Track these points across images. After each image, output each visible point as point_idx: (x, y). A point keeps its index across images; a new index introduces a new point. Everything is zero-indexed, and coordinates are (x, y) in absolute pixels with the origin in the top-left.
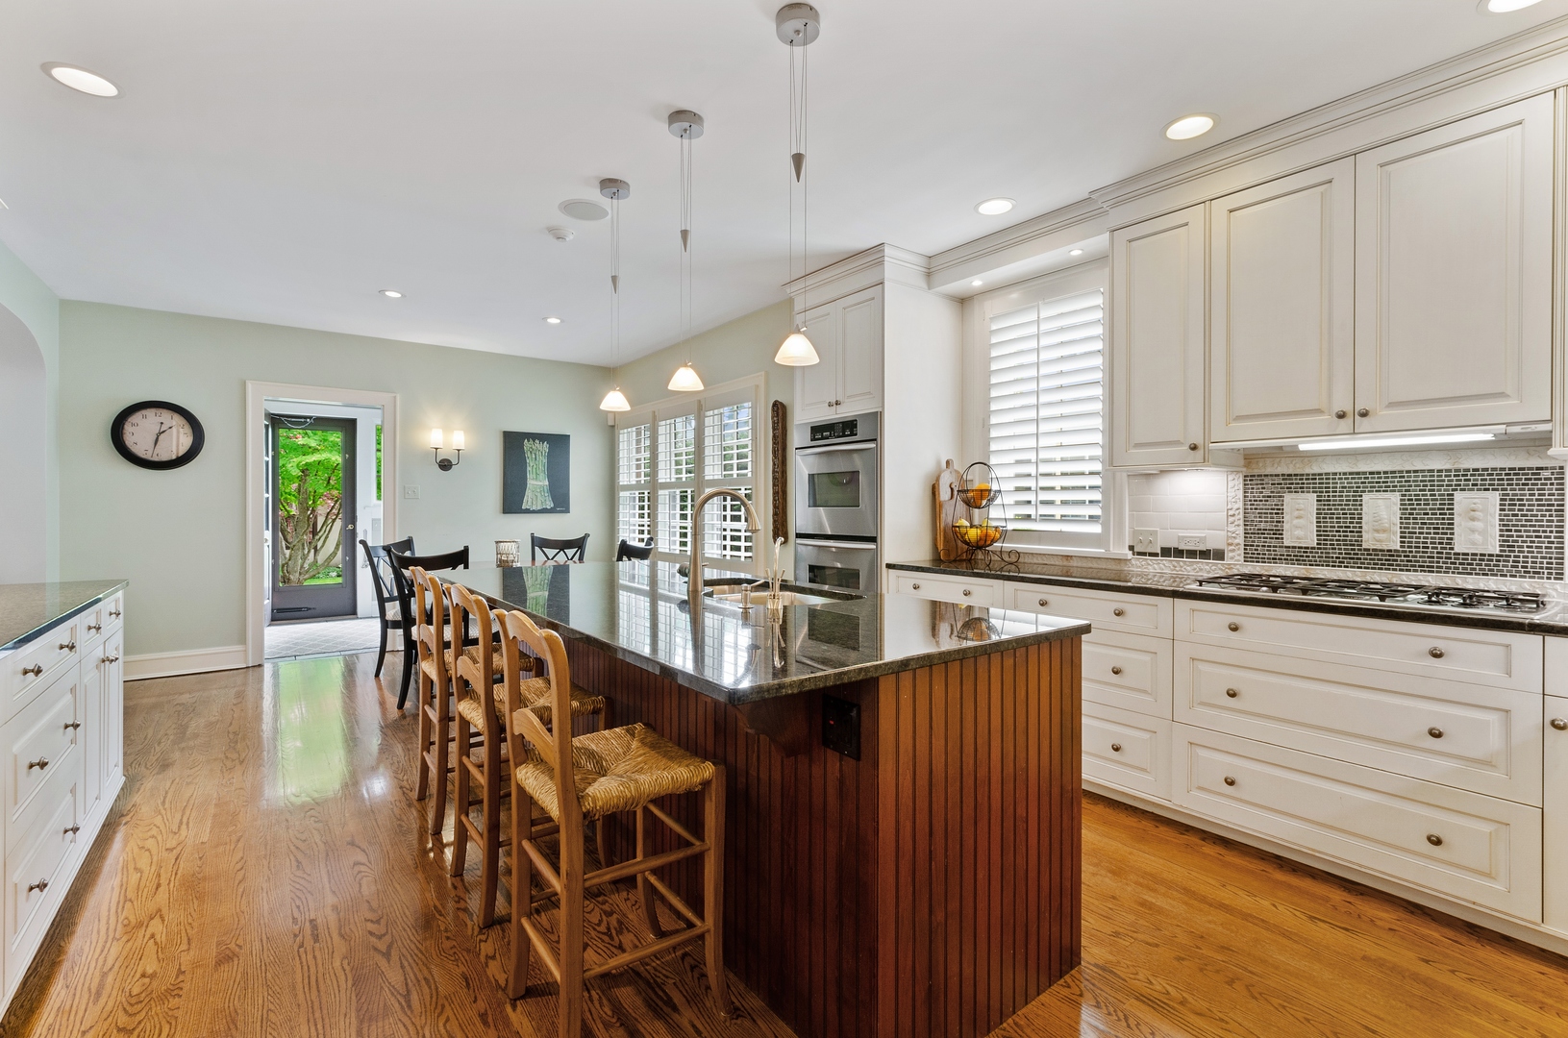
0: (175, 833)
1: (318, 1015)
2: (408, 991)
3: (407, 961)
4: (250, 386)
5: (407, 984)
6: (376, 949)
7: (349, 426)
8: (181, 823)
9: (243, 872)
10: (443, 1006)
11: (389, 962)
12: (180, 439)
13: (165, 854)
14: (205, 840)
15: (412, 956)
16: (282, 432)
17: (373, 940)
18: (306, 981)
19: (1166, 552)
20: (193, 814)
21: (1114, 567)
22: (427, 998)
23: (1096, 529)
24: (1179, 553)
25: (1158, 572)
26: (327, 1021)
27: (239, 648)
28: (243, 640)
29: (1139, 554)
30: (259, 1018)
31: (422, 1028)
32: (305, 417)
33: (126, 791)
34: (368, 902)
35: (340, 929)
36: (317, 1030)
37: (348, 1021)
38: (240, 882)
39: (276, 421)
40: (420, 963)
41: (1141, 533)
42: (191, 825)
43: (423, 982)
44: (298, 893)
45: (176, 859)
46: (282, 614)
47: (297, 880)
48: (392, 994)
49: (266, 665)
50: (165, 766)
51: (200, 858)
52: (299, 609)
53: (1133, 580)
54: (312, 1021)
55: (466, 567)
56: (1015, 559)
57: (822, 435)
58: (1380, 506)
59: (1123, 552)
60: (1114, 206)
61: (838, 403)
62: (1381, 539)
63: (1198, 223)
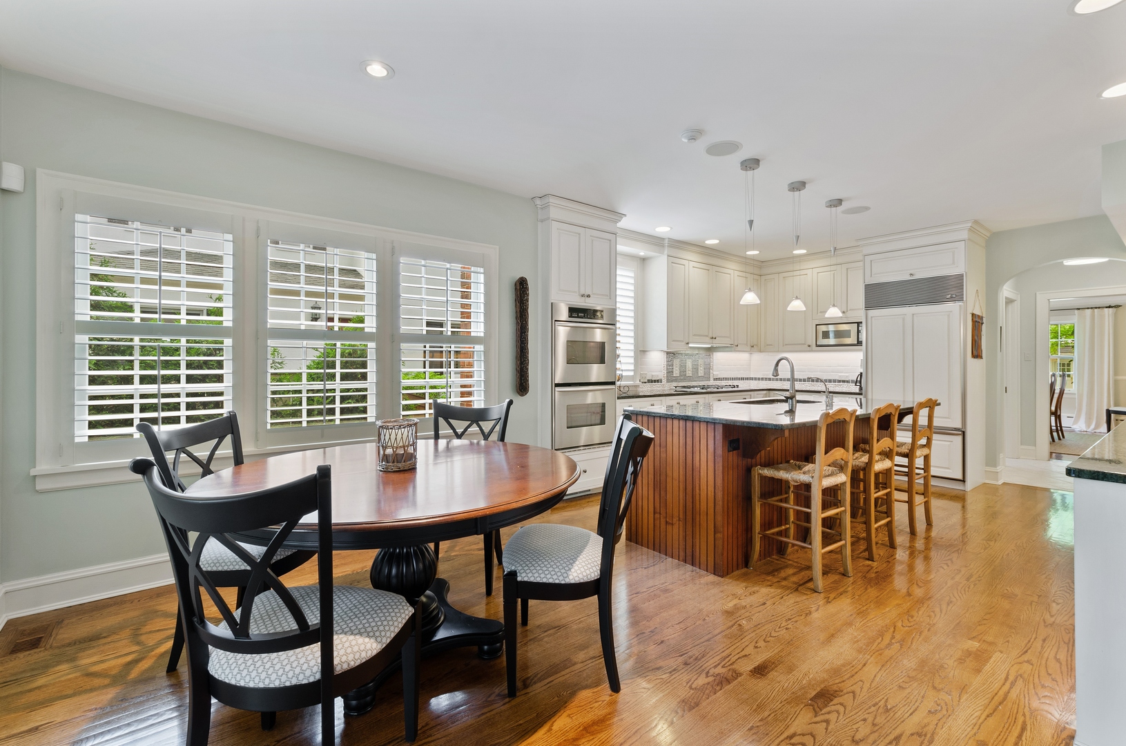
0: (1021, 676)
8: (1013, 684)
9: (985, 617)
13: (1034, 661)
14: (998, 654)
19: (649, 381)
20: (997, 686)
21: (635, 389)
23: (633, 374)
24: (652, 381)
25: (646, 390)
29: (642, 382)
38: (990, 613)
41: (643, 373)
42: (1004, 676)
44: (963, 592)
45: (1026, 652)
47: (958, 597)
51: (1008, 641)
53: (640, 393)
56: (626, 389)
57: (578, 315)
58: (689, 364)
59: (638, 382)
60: (668, 246)
61: (589, 296)
62: (689, 373)
63: (687, 266)
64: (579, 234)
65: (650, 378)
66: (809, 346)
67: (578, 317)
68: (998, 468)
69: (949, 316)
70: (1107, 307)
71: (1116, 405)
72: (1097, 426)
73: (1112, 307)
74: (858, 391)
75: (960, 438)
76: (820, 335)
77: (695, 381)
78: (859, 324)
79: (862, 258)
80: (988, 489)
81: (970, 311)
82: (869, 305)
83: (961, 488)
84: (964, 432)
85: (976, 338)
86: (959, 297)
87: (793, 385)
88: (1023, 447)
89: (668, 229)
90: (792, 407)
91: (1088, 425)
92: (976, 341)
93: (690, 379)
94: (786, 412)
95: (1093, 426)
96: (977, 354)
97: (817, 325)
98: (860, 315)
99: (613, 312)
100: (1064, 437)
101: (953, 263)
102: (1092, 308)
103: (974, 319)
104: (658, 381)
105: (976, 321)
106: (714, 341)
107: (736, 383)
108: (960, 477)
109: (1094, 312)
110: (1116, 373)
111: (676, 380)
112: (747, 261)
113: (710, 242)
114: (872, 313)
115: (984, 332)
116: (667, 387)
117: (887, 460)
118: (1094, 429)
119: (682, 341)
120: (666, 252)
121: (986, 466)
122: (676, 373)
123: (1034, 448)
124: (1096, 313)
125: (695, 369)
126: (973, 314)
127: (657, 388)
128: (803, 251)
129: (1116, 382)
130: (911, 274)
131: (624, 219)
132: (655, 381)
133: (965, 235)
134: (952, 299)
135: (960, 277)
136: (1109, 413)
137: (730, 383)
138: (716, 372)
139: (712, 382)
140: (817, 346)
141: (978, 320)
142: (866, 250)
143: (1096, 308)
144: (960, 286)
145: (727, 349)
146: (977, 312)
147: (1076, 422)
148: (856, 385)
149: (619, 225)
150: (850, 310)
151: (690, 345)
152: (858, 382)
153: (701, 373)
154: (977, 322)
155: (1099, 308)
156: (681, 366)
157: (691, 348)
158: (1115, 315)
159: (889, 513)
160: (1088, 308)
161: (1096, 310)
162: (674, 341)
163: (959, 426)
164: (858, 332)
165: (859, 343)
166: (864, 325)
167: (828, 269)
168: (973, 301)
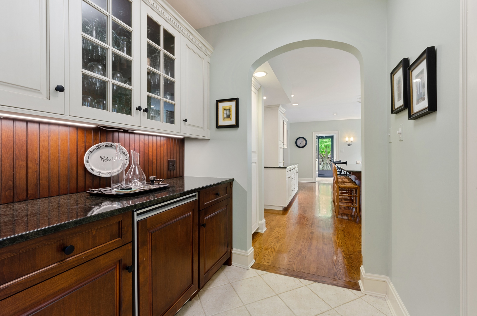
4: (313, 133)
7: (332, 137)
12: (304, 142)
16: (320, 139)
27: (312, 179)
28: (313, 178)
32: (324, 136)
33: (298, 191)
39: (319, 138)
46: (320, 175)
49: (316, 182)
50: (302, 190)
52: (323, 175)
55: (346, 165)
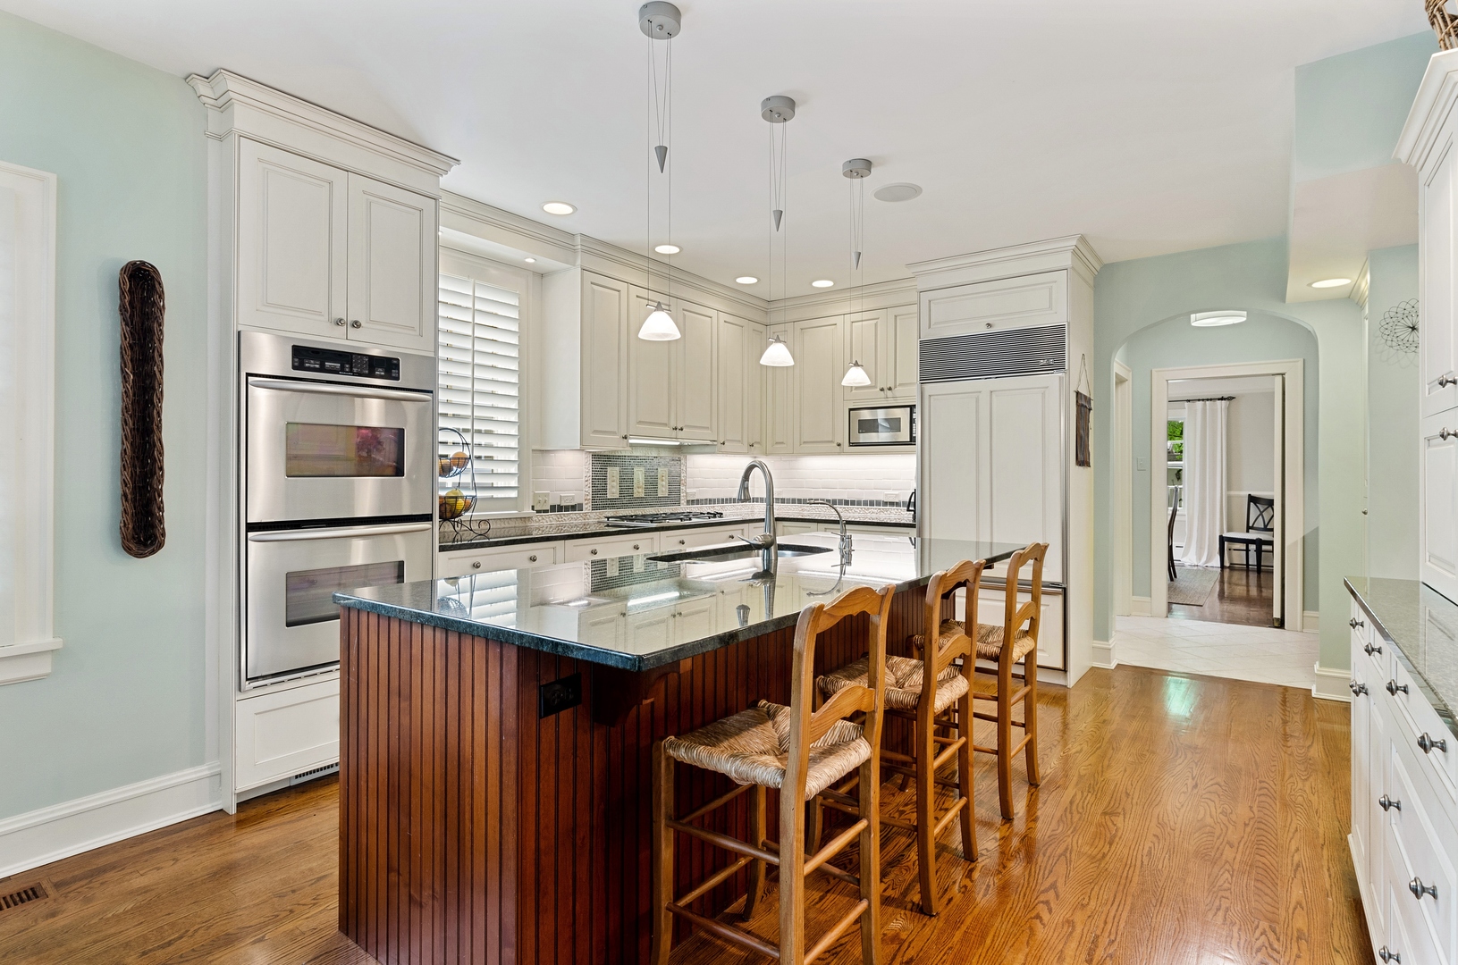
1: (1123, 881)
2: (1060, 856)
3: (1044, 873)
5: (1058, 860)
6: (1057, 896)
10: (1049, 837)
11: (1056, 881)
15: (1039, 874)
17: (1052, 905)
18: (1121, 909)
19: (553, 508)
21: (521, 525)
22: (1053, 846)
23: (513, 494)
24: (560, 508)
25: (548, 524)
26: (1119, 874)
29: (538, 512)
30: (1163, 905)
31: (1069, 836)
34: (1028, 943)
35: (1071, 933)
36: (1128, 874)
37: (1107, 866)
40: (1038, 866)
41: (539, 495)
43: (1047, 855)
48: (1071, 861)
53: (534, 533)
54: (1128, 881)
56: (484, 527)
57: (322, 365)
58: (639, 475)
59: (528, 511)
60: (583, 251)
61: (356, 325)
62: (639, 492)
63: (624, 294)
64: (330, 183)
65: (557, 502)
66: (839, 445)
67: (322, 369)
68: (1110, 642)
69: (1043, 394)
70: (1219, 399)
71: (1229, 531)
72: (1209, 559)
73: (1225, 399)
74: (910, 521)
75: (1060, 599)
76: (855, 426)
77: (651, 506)
78: (912, 407)
79: (915, 299)
80: (1096, 676)
81: (1073, 388)
82: (926, 377)
83: (1061, 682)
84: (1065, 590)
85: (1082, 432)
86: (1058, 365)
87: (770, 509)
88: (1135, 598)
89: (569, 210)
90: (769, 561)
91: (1199, 559)
92: (1081, 437)
93: (641, 502)
94: (756, 576)
95: (1204, 559)
96: (1083, 461)
97: (850, 410)
98: (910, 394)
99: (430, 364)
100: (1176, 577)
101: (1050, 307)
102: (1203, 400)
103: (1080, 402)
104: (573, 508)
105: (1082, 405)
106: (680, 434)
107: (717, 508)
108: (1060, 665)
109: (1205, 405)
110: (1229, 488)
111: (612, 504)
112: (741, 298)
113: (664, 249)
114: (931, 388)
115: (1091, 424)
116: (593, 518)
117: (960, 677)
118: (1206, 562)
119: (614, 433)
120: (579, 262)
121: (1094, 639)
122: (613, 491)
123: (1148, 599)
124: (1208, 407)
125: (652, 483)
126: (1078, 393)
127: (571, 521)
128: (828, 284)
129: (1229, 498)
130: (989, 324)
131: (455, 168)
132: (567, 508)
133: (1066, 260)
134: (1049, 368)
135: (1058, 331)
136: (1222, 540)
137: (706, 508)
138: (690, 490)
139: (683, 508)
140: (852, 444)
141: (1085, 404)
142: (922, 284)
143: (1208, 400)
144: (1060, 346)
145: (707, 449)
146: (1084, 391)
147: (1185, 554)
148: (908, 510)
149: (444, 181)
150: (900, 385)
151: (631, 441)
152: (910, 505)
153: (663, 491)
154: (1083, 407)
155: (1211, 400)
156: (622, 480)
157: (632, 445)
158: (1228, 408)
159: (963, 788)
160: (1199, 400)
161: (1207, 402)
162: (596, 432)
163: (1058, 579)
164: (912, 421)
165: (912, 440)
166: (918, 410)
167: (866, 315)
168: (1077, 372)
